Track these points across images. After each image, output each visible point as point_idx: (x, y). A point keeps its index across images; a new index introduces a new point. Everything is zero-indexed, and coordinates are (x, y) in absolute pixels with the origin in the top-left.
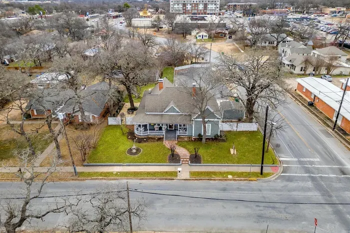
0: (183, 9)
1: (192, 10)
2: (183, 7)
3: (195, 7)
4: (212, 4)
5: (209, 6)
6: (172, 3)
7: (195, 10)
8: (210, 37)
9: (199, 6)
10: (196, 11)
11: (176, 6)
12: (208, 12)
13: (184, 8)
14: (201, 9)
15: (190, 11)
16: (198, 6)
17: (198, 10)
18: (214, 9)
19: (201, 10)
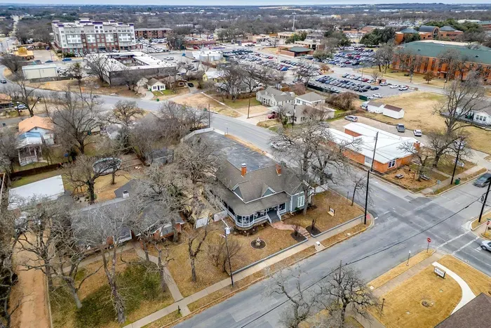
0: (83, 43)
1: (97, 43)
2: (82, 39)
3: (101, 38)
4: (124, 34)
5: (121, 37)
6: (63, 34)
7: (101, 42)
8: (167, 88)
9: (107, 38)
10: (103, 45)
11: (70, 38)
12: (120, 45)
13: (84, 41)
14: (110, 41)
15: (95, 45)
16: (105, 38)
17: (106, 43)
18: (128, 40)
19: (110, 43)
